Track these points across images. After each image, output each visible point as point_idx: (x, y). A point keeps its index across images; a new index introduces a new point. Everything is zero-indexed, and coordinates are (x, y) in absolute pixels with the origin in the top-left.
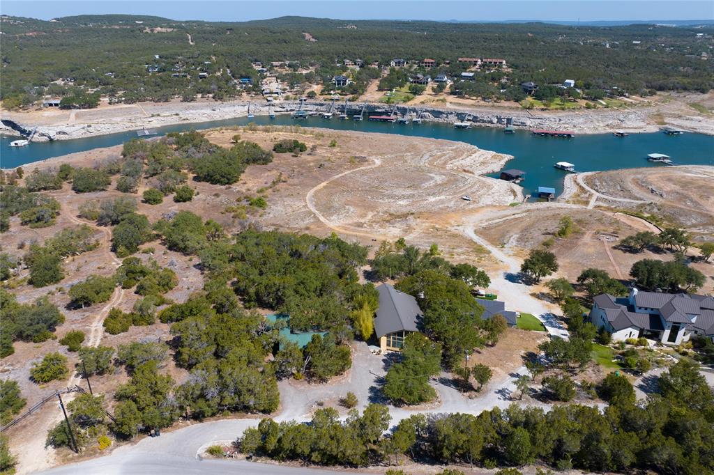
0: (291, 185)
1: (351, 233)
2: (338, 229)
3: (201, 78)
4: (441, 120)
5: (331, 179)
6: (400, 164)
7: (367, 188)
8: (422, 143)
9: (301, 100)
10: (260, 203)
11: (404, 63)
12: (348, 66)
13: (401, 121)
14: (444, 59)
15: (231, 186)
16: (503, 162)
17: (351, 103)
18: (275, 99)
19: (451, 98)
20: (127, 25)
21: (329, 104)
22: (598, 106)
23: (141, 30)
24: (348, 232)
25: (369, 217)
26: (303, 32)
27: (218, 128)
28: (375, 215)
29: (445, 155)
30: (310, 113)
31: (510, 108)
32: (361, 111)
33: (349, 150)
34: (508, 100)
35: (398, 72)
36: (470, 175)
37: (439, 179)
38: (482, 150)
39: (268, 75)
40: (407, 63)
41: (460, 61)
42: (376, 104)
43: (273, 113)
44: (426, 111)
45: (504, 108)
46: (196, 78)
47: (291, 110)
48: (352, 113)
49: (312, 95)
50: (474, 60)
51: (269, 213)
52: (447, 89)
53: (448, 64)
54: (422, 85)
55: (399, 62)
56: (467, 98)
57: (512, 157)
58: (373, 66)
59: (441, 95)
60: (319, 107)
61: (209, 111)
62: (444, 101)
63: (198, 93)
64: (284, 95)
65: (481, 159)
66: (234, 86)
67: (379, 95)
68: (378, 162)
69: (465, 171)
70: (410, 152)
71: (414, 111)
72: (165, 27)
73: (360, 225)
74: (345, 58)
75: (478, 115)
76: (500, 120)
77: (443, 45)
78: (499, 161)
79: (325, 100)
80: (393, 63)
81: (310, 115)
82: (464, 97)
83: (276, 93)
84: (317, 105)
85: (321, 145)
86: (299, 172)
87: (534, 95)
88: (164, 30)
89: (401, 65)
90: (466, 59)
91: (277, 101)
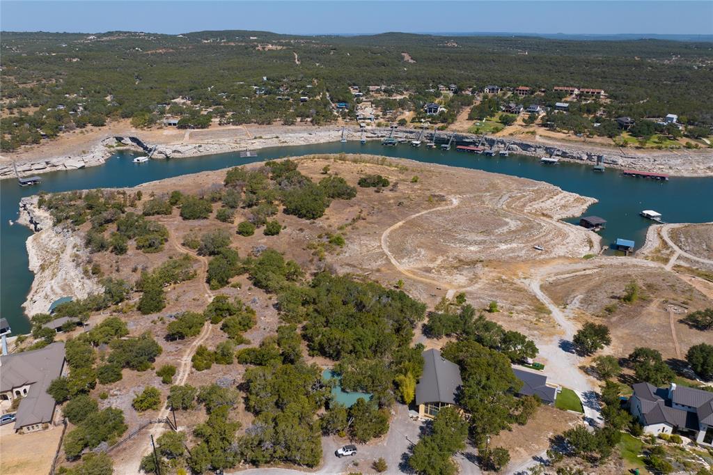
0: (369, 223)
1: (419, 278)
2: (407, 273)
3: (302, 101)
4: (528, 154)
5: (408, 218)
6: (476, 204)
7: (441, 230)
8: (504, 181)
9: (392, 127)
10: (339, 242)
11: (497, 90)
12: (442, 92)
13: (488, 153)
14: (539, 88)
15: (315, 221)
16: (585, 207)
17: (440, 132)
18: (368, 125)
19: (542, 131)
20: (242, 41)
21: (418, 132)
22: (700, 145)
23: (254, 47)
24: (415, 277)
25: (438, 262)
26: (403, 52)
27: (312, 156)
28: (444, 260)
29: (524, 196)
30: (400, 140)
31: (602, 145)
32: (449, 140)
33: (429, 187)
34: (601, 135)
35: (490, 101)
36: (548, 220)
37: (513, 224)
38: (564, 192)
39: (365, 100)
40: (501, 90)
41: (555, 90)
42: (464, 134)
43: (364, 139)
44: (514, 144)
45: (596, 144)
46: (298, 101)
47: (382, 137)
48: (440, 141)
49: (402, 123)
50: (571, 89)
51: (346, 252)
52: (539, 121)
53: (543, 92)
54: (514, 115)
55: (493, 89)
56: (559, 132)
57: (596, 201)
58: (467, 92)
59: (531, 127)
60: (409, 135)
61: (306, 135)
62: (533, 133)
63: (298, 116)
64: (377, 121)
65: (563, 202)
66: (331, 112)
67: (468, 125)
68: (456, 202)
69: (543, 215)
70: (489, 192)
71: (502, 142)
72: (276, 44)
73: (428, 270)
74: (440, 83)
75: (567, 151)
76: (590, 157)
77: (542, 68)
78: (579, 204)
79: (415, 128)
80: (487, 90)
81: (399, 142)
82: (555, 129)
83: (369, 119)
84: (407, 132)
85: (404, 180)
86: (378, 209)
87: (630, 131)
88: (274, 47)
89: (495, 92)
90: (562, 88)
91: (369, 128)
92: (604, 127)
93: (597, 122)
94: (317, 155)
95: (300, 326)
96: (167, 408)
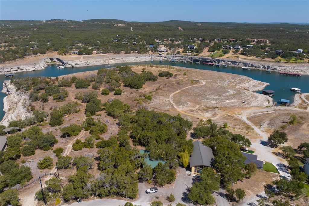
0: (164, 91)
1: (188, 114)
2: (182, 112)
3: (133, 44)
4: (236, 66)
5: (182, 89)
6: (214, 84)
7: (198, 94)
8: (226, 75)
9: (174, 55)
10: (149, 98)
11: (220, 40)
12: (196, 41)
13: (217, 65)
14: (239, 39)
15: (138, 90)
16: (264, 86)
17: (195, 57)
18: (163, 54)
19: (241, 56)
20: (108, 23)
21: (186, 57)
23: (113, 25)
24: (186, 114)
25: (197, 107)
26: (178, 26)
27: (137, 65)
28: (200, 107)
29: (236, 81)
30: (177, 60)
31: (269, 61)
32: (199, 60)
33: (191, 77)
34: (268, 58)
35: (217, 44)
36: (247, 91)
37: (232, 92)
38: (254, 80)
39: (161, 44)
40: (222, 40)
41: (247, 40)
42: (206, 57)
43: (161, 60)
44: (229, 61)
45: (267, 61)
47: (169, 59)
48: (195, 61)
49: (178, 53)
50: (253, 39)
51: (152, 103)
52: (240, 52)
53: (241, 41)
54: (228, 50)
55: (219, 40)
56: (249, 56)
57: (269, 84)
58: (207, 41)
59: (237, 54)
60: (181, 58)
61: (135, 58)
62: (238, 57)
63: (131, 50)
64: (167, 52)
65: (253, 84)
66: (146, 48)
67: (209, 54)
68: (204, 83)
69: (245, 89)
70: (219, 79)
71: (224, 61)
72: (123, 24)
73: (192, 111)
74: (195, 37)
75: (253, 64)
76: (264, 67)
78: (262, 85)
79: (184, 55)
80: (216, 40)
81: (177, 61)
82: (247, 55)
83: (163, 51)
84: (180, 57)
85: (179, 74)
86: (168, 85)
87: (281, 56)
88: (122, 25)
89: (220, 41)
90: (250, 39)
91: (164, 55)
92: (270, 54)
93: (266, 52)
94: (140, 65)
95: (129, 132)
96: (56, 168)
